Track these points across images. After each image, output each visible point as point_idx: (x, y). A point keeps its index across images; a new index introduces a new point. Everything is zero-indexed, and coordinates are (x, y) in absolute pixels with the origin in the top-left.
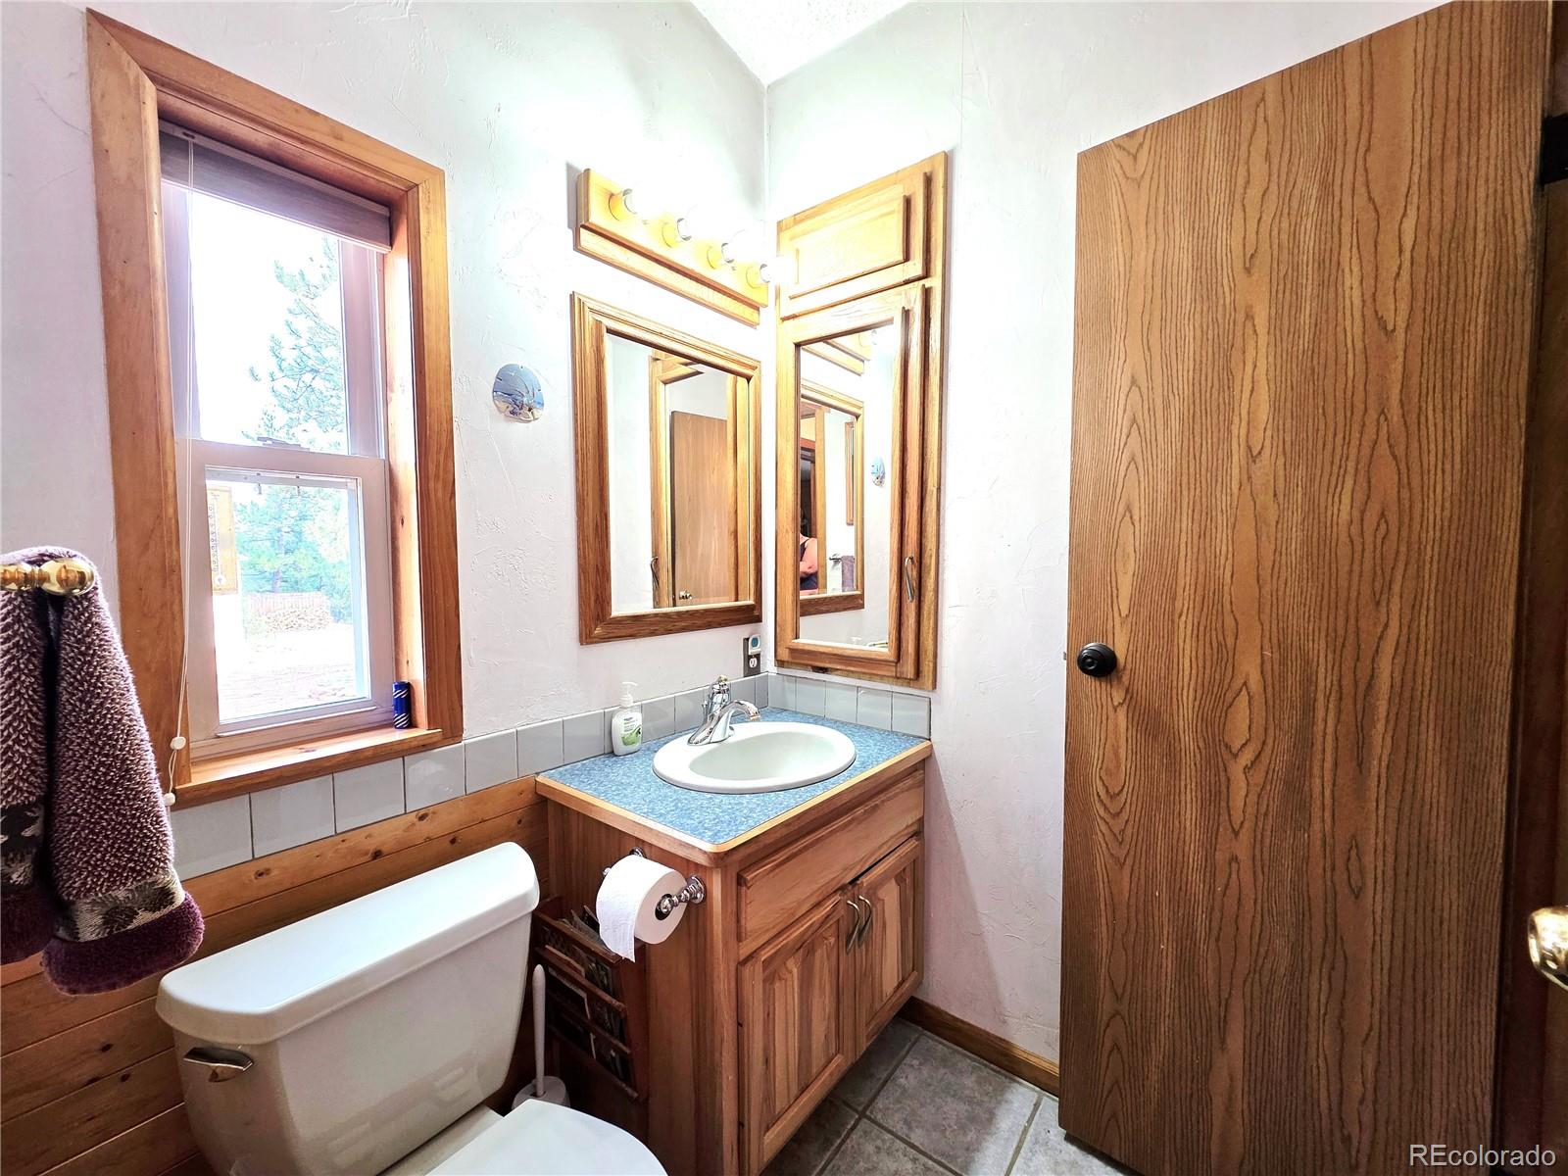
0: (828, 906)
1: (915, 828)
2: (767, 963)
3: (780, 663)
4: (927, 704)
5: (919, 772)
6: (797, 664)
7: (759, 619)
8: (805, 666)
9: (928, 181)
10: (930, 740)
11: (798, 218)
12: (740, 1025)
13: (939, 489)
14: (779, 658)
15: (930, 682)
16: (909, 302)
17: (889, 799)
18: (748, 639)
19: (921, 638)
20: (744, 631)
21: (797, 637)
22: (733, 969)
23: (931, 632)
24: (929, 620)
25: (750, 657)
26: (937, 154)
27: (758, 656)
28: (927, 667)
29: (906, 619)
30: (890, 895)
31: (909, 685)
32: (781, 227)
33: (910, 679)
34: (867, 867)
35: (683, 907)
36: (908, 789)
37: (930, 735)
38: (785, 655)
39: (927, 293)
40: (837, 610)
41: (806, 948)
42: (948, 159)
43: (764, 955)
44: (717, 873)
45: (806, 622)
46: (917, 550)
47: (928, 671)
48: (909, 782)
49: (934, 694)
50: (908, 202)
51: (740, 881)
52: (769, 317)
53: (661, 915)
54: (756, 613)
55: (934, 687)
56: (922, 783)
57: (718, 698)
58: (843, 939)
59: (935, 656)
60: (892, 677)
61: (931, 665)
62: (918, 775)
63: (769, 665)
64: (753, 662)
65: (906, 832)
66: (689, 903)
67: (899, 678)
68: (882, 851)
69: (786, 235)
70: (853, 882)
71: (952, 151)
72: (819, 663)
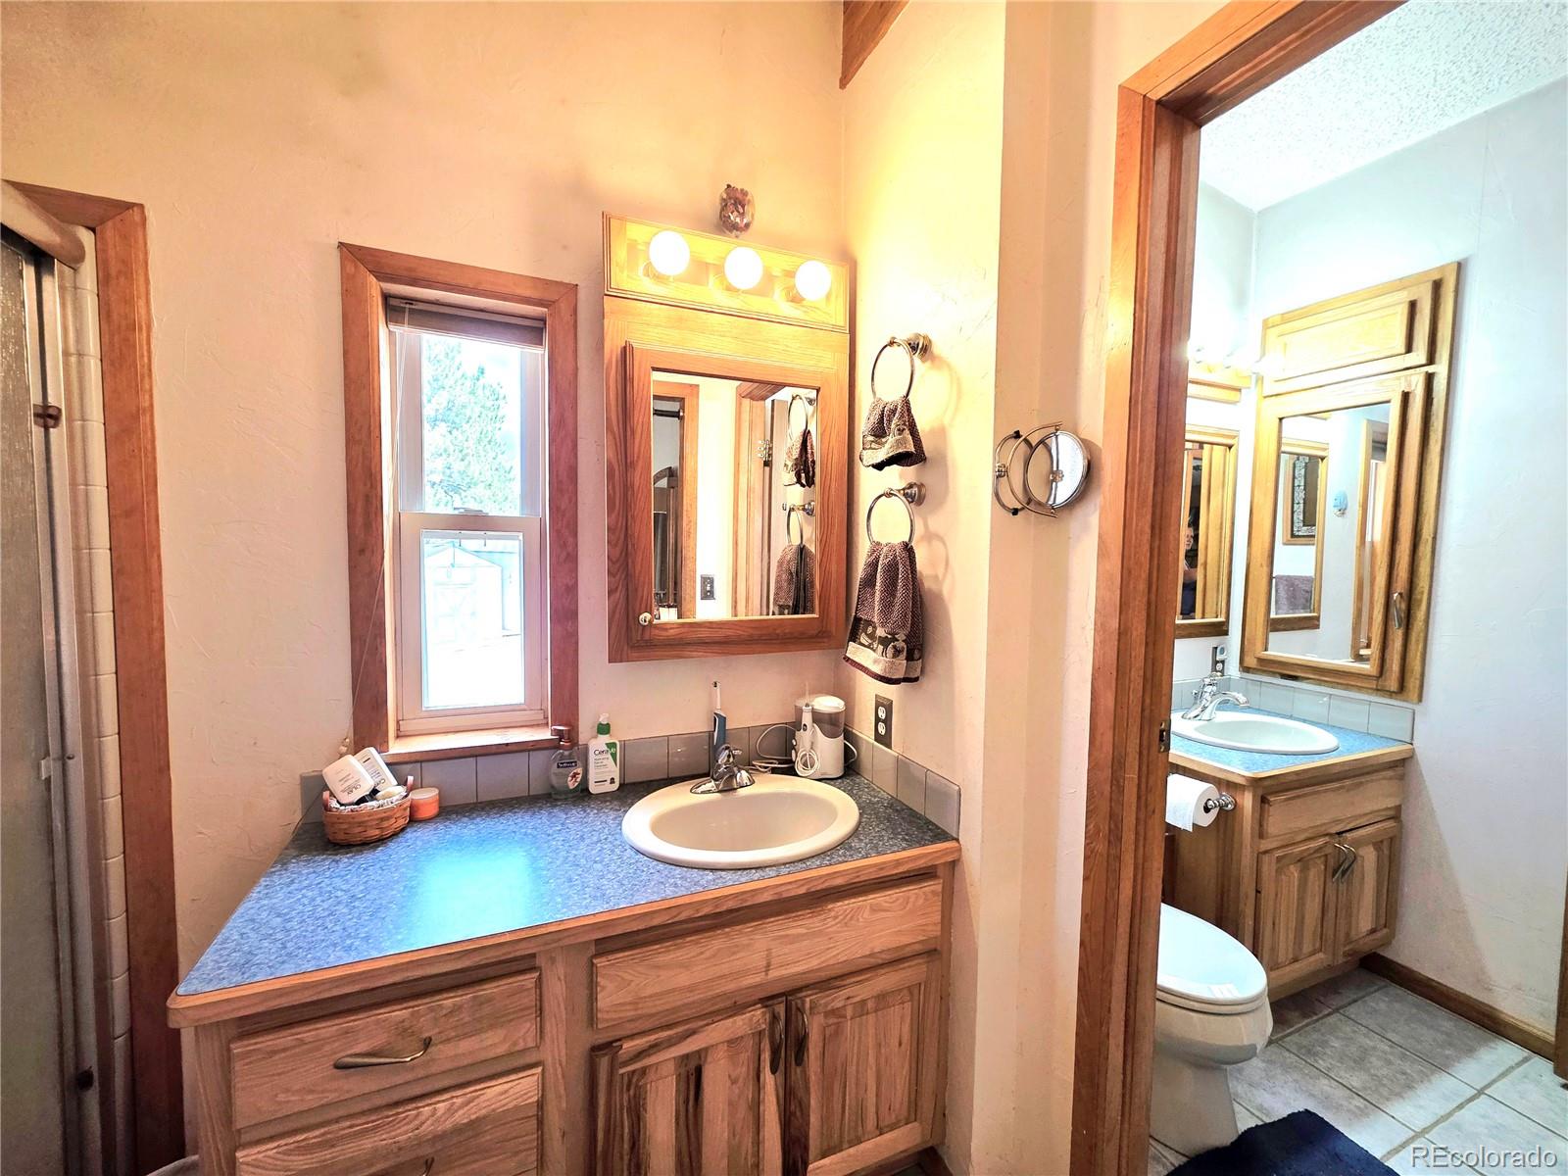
0: (1321, 842)
1: (1392, 813)
2: (1279, 859)
3: (1245, 669)
4: (1411, 714)
5: (1400, 767)
6: (1264, 671)
7: (1226, 633)
8: (1273, 674)
9: (1437, 286)
10: (1412, 744)
11: (1287, 318)
12: (1258, 892)
13: (1434, 538)
14: (1245, 665)
15: (1416, 695)
16: (1410, 385)
17: (1372, 781)
18: (1216, 648)
19: (1407, 660)
20: (1212, 641)
21: (1266, 650)
22: (1256, 855)
23: (1419, 654)
24: (1418, 645)
25: (1217, 662)
26: (1449, 264)
27: (1223, 662)
28: (1412, 683)
29: (1391, 642)
30: (1369, 857)
31: (1391, 697)
32: (1266, 326)
33: (1394, 692)
34: (1348, 828)
35: (1218, 809)
36: (1391, 778)
37: (1412, 738)
38: (1251, 662)
39: (1430, 379)
40: (1293, 629)
41: (1303, 861)
42: (1460, 267)
43: (1279, 853)
44: (1249, 791)
45: (1275, 637)
46: (1407, 586)
47: (1414, 687)
48: (1390, 773)
49: (1418, 707)
50: (1413, 306)
51: (1264, 800)
52: (1250, 397)
53: (1207, 810)
54: (1225, 628)
55: (1420, 699)
56: (1402, 778)
57: (1209, 689)
58: (1330, 871)
59: (1423, 675)
60: (1371, 689)
61: (1418, 682)
62: (1399, 770)
63: (1233, 669)
64: (1219, 666)
65: (1384, 813)
66: (1221, 808)
67: (1380, 691)
68: (1362, 820)
69: (1272, 333)
70: (1340, 834)
71: (1466, 260)
72: (1289, 672)
